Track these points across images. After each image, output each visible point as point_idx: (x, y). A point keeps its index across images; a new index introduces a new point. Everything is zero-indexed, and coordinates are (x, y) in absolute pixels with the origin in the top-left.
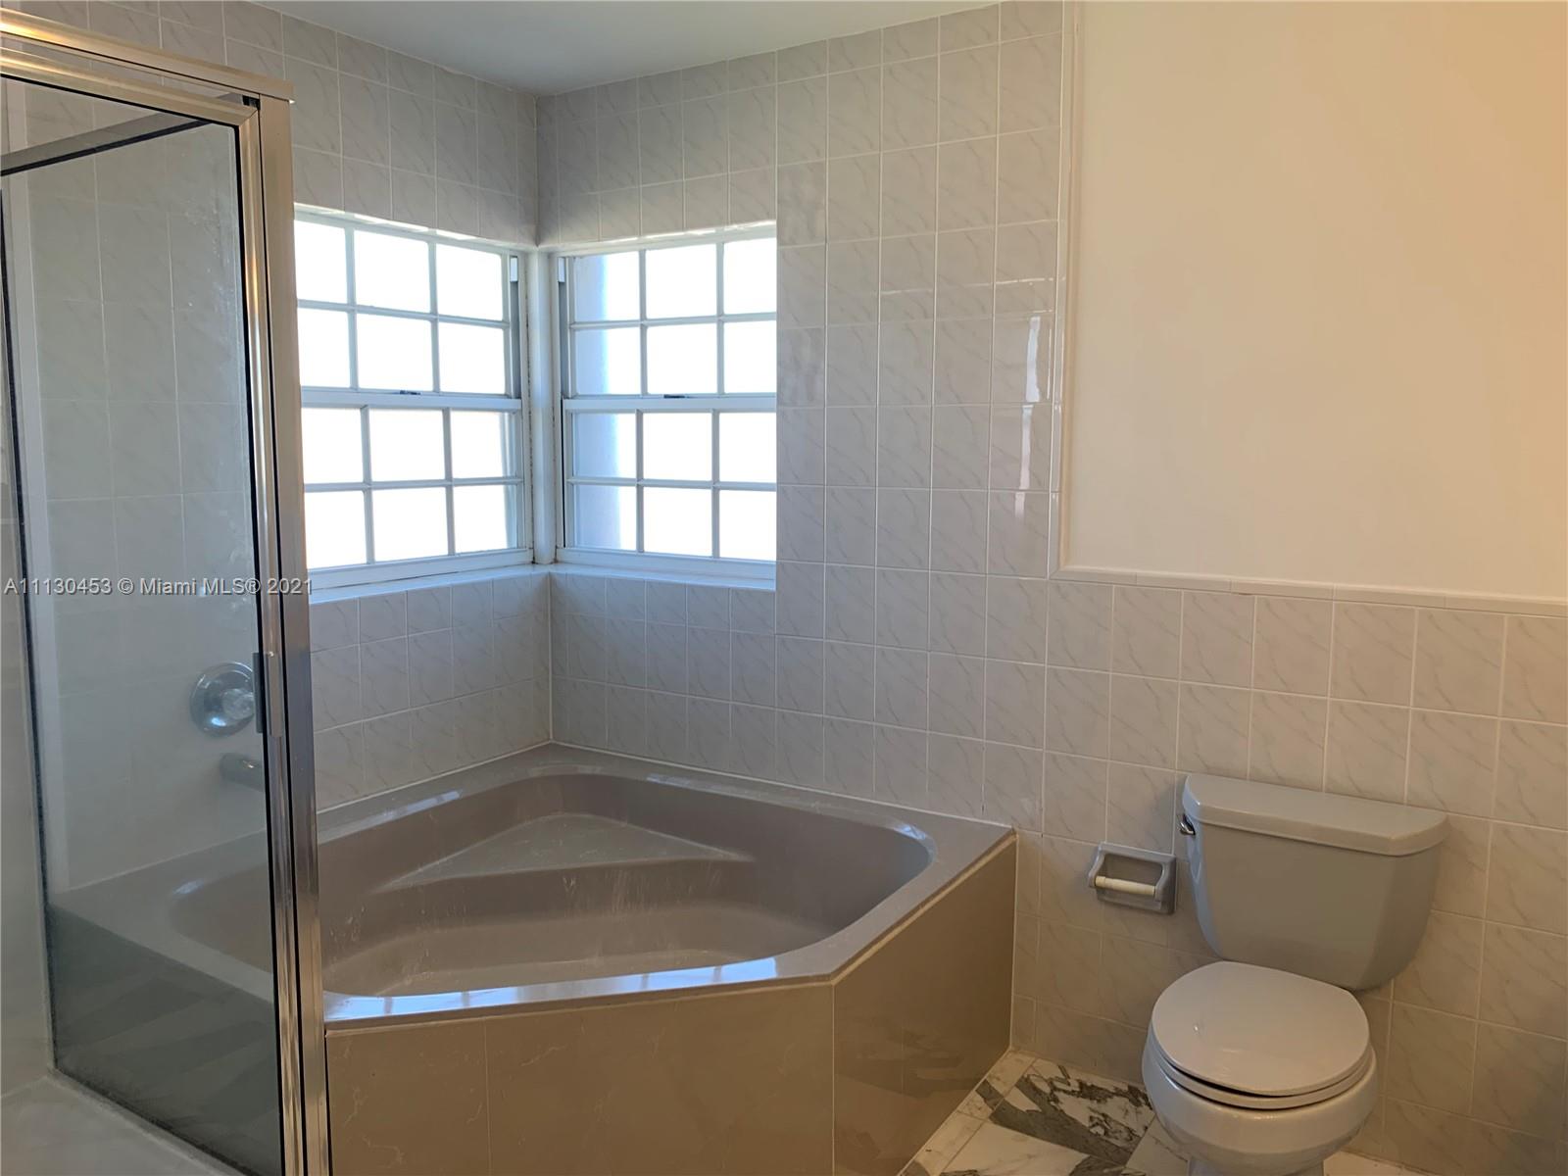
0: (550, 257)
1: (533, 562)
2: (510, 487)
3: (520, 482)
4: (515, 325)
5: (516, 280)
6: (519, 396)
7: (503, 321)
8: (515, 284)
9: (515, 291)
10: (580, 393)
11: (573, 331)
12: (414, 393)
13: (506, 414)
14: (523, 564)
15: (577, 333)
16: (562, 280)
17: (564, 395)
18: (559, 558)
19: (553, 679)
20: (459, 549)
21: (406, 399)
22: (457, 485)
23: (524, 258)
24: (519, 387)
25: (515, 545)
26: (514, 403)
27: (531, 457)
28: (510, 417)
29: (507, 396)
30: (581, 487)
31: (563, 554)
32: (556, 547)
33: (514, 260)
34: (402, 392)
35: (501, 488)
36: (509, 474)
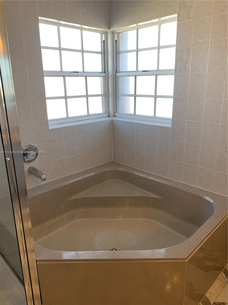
0: (113, 33)
1: (109, 116)
2: (103, 97)
3: (105, 95)
4: (104, 53)
5: (104, 40)
6: (105, 73)
7: (101, 52)
8: (104, 41)
9: (104, 43)
10: (121, 71)
11: (119, 54)
12: (77, 72)
13: (102, 77)
14: (106, 117)
15: (120, 54)
16: (116, 39)
17: (117, 72)
18: (115, 115)
19: (113, 146)
20: (90, 113)
21: (75, 74)
22: (89, 97)
23: (106, 34)
24: (105, 70)
25: (104, 112)
26: (104, 74)
27: (108, 89)
28: (103, 78)
29: (102, 72)
30: (120, 96)
31: (116, 114)
32: (114, 112)
33: (104, 35)
34: (74, 72)
35: (101, 97)
36: (102, 94)
